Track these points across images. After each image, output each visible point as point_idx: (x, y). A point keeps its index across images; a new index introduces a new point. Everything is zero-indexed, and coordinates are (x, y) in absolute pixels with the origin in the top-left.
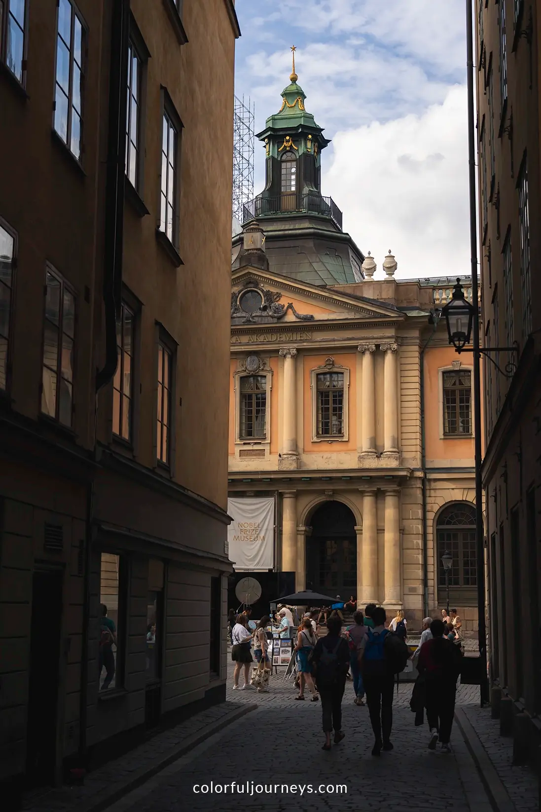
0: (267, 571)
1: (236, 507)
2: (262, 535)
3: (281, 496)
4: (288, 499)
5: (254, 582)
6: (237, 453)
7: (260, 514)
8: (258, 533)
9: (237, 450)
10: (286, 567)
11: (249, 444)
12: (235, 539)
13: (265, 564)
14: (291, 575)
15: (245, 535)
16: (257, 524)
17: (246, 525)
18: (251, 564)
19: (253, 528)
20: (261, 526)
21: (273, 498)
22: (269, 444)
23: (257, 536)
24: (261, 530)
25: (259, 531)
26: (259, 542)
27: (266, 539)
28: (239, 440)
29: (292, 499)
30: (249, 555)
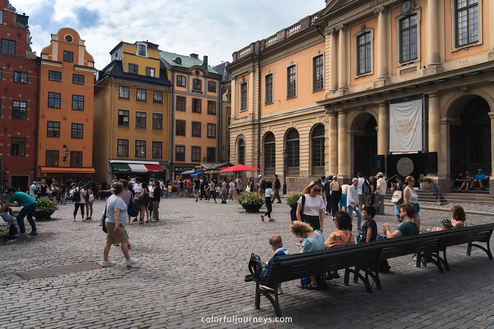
0: (417, 152)
1: (397, 110)
2: (414, 127)
3: (427, 97)
4: (432, 98)
5: (409, 161)
6: (398, 73)
7: (412, 112)
8: (411, 126)
9: (398, 71)
10: (431, 149)
11: (406, 65)
12: (396, 132)
13: (416, 148)
14: (435, 155)
15: (403, 129)
16: (410, 120)
17: (403, 122)
18: (406, 149)
19: (408, 123)
20: (413, 121)
21: (421, 100)
22: (419, 62)
23: (411, 129)
24: (413, 124)
25: (412, 124)
26: (412, 133)
27: (417, 130)
28: (399, 64)
29: (434, 98)
30: (405, 142)
